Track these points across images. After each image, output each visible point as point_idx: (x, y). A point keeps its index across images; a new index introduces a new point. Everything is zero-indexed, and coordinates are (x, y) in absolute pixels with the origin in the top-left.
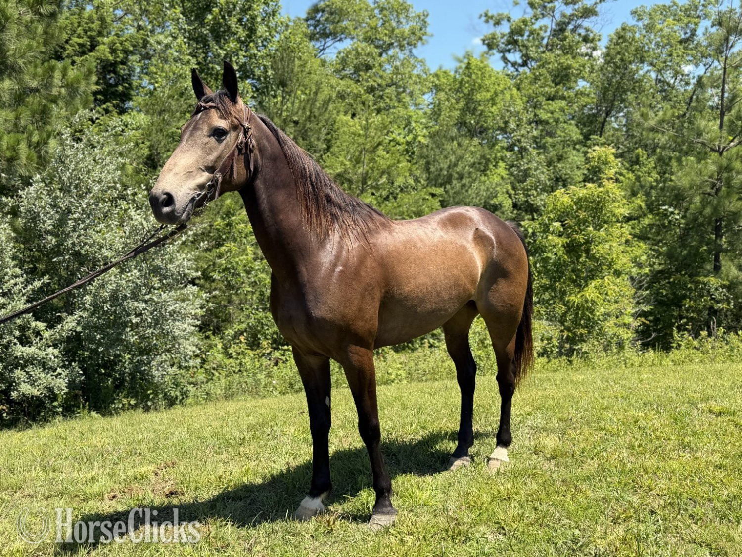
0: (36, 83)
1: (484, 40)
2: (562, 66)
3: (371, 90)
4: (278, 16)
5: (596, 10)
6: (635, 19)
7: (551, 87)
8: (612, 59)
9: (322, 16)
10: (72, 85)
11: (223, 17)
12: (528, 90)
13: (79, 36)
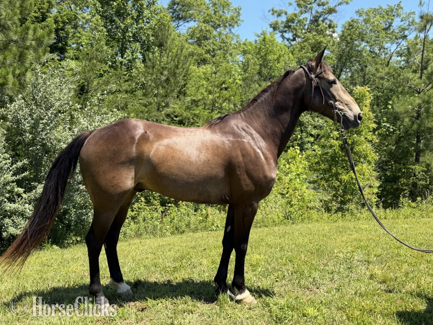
0: (17, 37)
1: (271, 25)
2: (317, 42)
3: (208, 52)
4: (156, 4)
5: (336, 9)
6: (358, 15)
7: (311, 53)
8: (345, 38)
9: (177, 7)
10: (39, 39)
11: (123, 4)
12: (298, 55)
13: (35, 12)
